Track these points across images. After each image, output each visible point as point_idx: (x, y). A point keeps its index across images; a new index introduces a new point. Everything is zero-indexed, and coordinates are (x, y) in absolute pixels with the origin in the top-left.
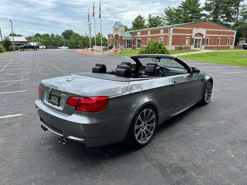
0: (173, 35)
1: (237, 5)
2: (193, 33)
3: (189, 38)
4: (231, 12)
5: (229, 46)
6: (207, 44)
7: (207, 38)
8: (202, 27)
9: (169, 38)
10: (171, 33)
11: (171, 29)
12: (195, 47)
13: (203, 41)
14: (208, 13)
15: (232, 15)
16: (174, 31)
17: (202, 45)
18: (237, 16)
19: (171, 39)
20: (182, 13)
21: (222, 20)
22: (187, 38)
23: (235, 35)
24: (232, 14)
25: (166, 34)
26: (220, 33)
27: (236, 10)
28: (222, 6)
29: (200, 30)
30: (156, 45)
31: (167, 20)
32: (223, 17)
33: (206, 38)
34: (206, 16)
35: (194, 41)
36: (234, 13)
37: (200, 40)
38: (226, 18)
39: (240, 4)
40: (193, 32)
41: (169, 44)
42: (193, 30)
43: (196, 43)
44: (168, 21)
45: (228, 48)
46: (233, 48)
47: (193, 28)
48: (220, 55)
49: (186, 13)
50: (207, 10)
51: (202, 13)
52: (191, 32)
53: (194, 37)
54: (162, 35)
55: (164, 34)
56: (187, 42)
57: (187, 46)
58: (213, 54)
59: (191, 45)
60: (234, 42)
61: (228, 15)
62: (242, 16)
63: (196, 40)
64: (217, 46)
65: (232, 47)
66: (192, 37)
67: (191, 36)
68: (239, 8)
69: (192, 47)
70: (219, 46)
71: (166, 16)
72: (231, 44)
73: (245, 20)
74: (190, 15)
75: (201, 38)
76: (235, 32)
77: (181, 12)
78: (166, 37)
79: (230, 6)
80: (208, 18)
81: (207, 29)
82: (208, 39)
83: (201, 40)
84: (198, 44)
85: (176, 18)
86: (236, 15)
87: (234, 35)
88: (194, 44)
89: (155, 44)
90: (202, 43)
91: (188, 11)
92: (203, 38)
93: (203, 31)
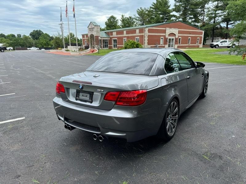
0: (148, 35)
1: (203, 7)
2: (166, 33)
3: (163, 37)
4: (198, 14)
5: (199, 45)
6: (179, 43)
7: (179, 38)
8: (175, 27)
9: (145, 37)
10: (146, 33)
11: (147, 30)
12: (169, 46)
13: (176, 41)
14: (177, 14)
15: (199, 16)
16: (150, 31)
17: (175, 44)
18: (204, 17)
19: (146, 39)
20: (154, 13)
21: (190, 21)
22: (161, 37)
24: (198, 15)
25: (142, 34)
26: (190, 33)
27: (203, 12)
28: (190, 8)
29: (173, 30)
30: (134, 45)
31: (140, 20)
32: (191, 18)
33: (178, 38)
34: (176, 17)
35: (168, 40)
36: (201, 15)
37: (173, 39)
38: (194, 19)
39: (205, 6)
40: (166, 32)
41: (144, 43)
42: (166, 30)
43: (169, 42)
44: (141, 22)
45: (198, 47)
46: (202, 47)
47: (167, 28)
49: (157, 14)
50: (177, 12)
51: (172, 14)
52: (164, 32)
53: (167, 37)
54: (138, 35)
55: (139, 34)
56: (162, 42)
57: (162, 46)
59: (165, 44)
60: (202, 41)
61: (196, 16)
62: (208, 18)
63: (170, 39)
64: (188, 45)
65: (201, 46)
66: (166, 37)
67: (165, 36)
68: (205, 10)
69: (167, 46)
70: (190, 45)
71: (139, 17)
72: (200, 43)
73: (210, 21)
74: (161, 16)
75: (174, 38)
76: (203, 32)
77: (152, 13)
78: (142, 37)
79: (196, 8)
80: (177, 19)
81: (179, 29)
82: (180, 39)
83: (174, 40)
84: (171, 43)
85: (148, 18)
86: (203, 17)
87: (202, 34)
88: (168, 43)
89: (132, 44)
90: (175, 42)
91: (159, 12)
92: (175, 38)
93: (175, 31)
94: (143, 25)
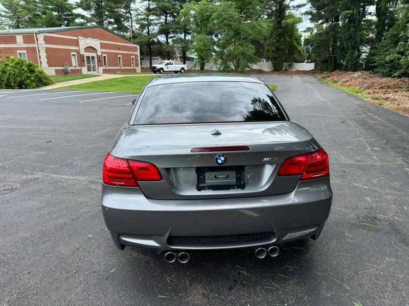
0: (46, 48)
1: (127, 7)
2: (80, 46)
3: (75, 53)
4: (121, 16)
5: (135, 68)
6: (105, 65)
7: (104, 55)
8: (93, 37)
9: (39, 52)
10: (41, 45)
11: (41, 37)
12: (89, 70)
13: (99, 60)
14: (87, 14)
15: (124, 21)
16: (47, 40)
17: (98, 66)
18: (132, 23)
19: (43, 55)
20: (39, 7)
21: (110, 27)
22: (72, 53)
23: (139, 51)
24: (122, 19)
25: (31, 45)
26: (119, 48)
27: (128, 15)
28: (106, 5)
29: (92, 42)
31: (10, 17)
32: (110, 23)
33: (102, 55)
34: (87, 19)
35: (85, 59)
36: (126, 19)
37: (93, 58)
38: (116, 26)
39: (131, 5)
40: (80, 43)
41: (41, 63)
42: (79, 40)
43: (89, 62)
44: (13, 21)
45: (134, 71)
46: (140, 71)
47: (79, 37)
48: (134, 82)
49: (47, 8)
50: (85, 9)
52: (76, 43)
53: (83, 53)
54: (22, 46)
55: (26, 46)
56: (74, 61)
57: (76, 68)
58: (123, 81)
59: (82, 66)
60: (139, 62)
61: (118, 20)
62: (139, 25)
63: (88, 57)
64: (119, 68)
65: (139, 69)
66: (81, 53)
67: (78, 52)
68: (131, 12)
69: (85, 70)
70: (123, 68)
71: (6, 10)
72: (137, 65)
73: (143, 31)
74: (55, 13)
75: (94, 55)
76: (138, 47)
77: (35, 5)
78: (33, 51)
79: (117, 8)
80: (88, 22)
81: (100, 40)
82: (104, 57)
83: (96, 59)
84: (92, 65)
85: (27, 15)
86: (130, 22)
87: (137, 51)
88: (86, 65)
89: (18, 64)
90: (98, 63)
91: (50, 6)
92: (97, 56)
93: (95, 43)
94: (18, 27)
